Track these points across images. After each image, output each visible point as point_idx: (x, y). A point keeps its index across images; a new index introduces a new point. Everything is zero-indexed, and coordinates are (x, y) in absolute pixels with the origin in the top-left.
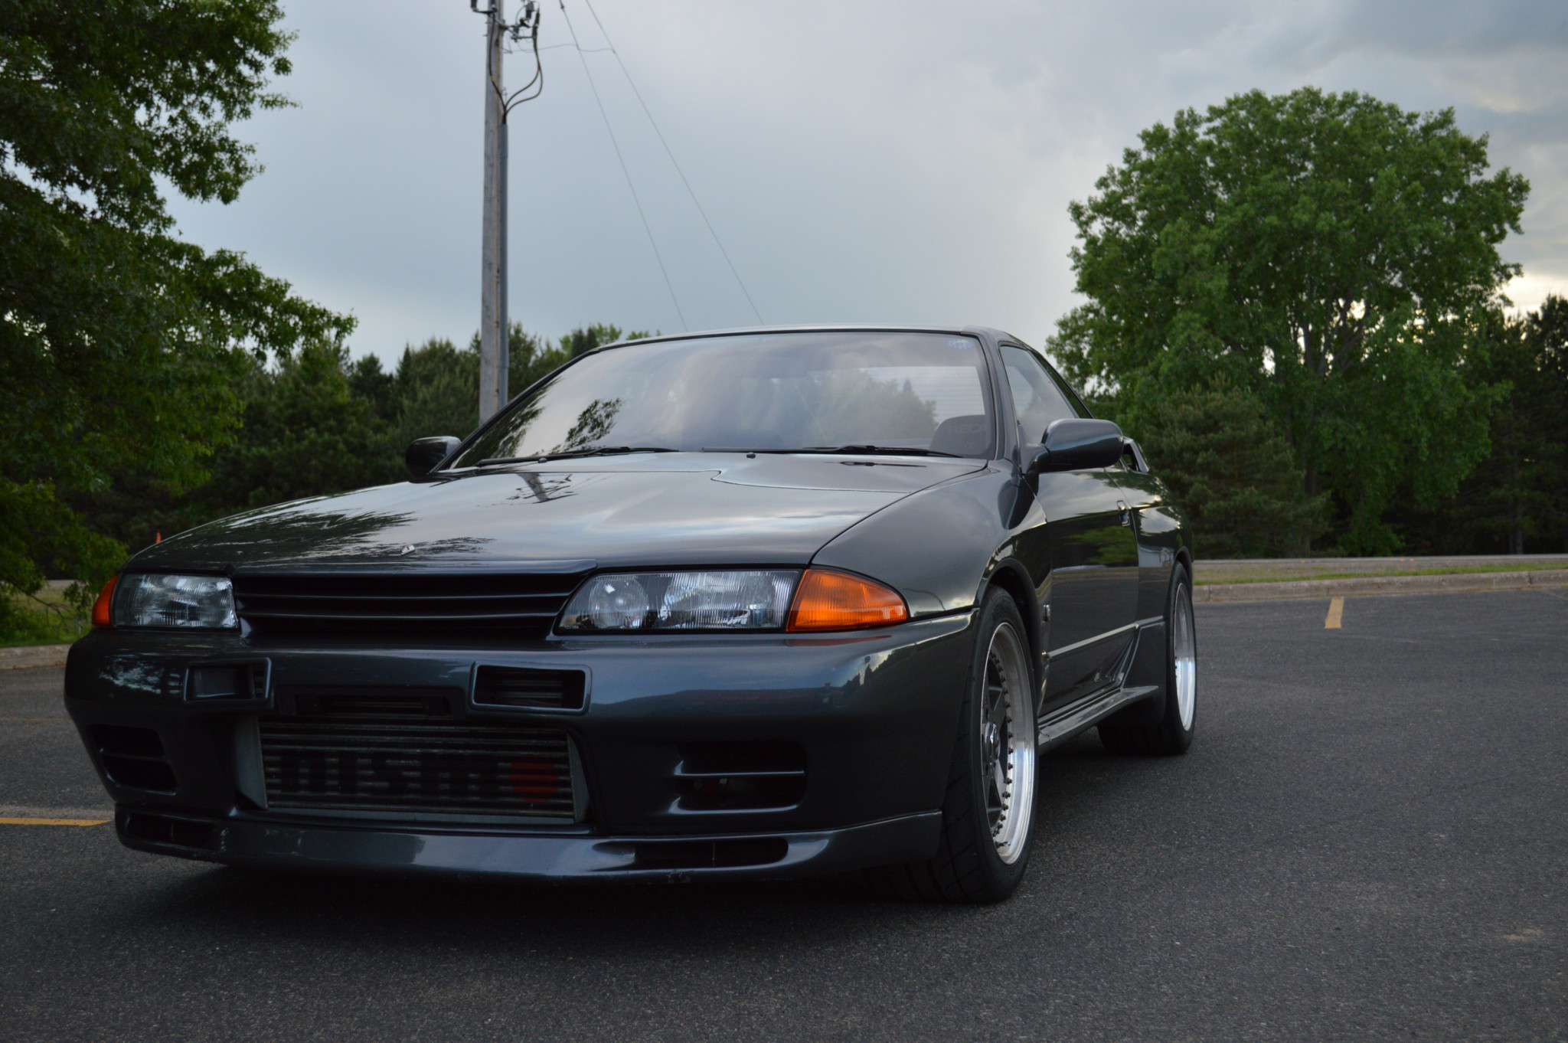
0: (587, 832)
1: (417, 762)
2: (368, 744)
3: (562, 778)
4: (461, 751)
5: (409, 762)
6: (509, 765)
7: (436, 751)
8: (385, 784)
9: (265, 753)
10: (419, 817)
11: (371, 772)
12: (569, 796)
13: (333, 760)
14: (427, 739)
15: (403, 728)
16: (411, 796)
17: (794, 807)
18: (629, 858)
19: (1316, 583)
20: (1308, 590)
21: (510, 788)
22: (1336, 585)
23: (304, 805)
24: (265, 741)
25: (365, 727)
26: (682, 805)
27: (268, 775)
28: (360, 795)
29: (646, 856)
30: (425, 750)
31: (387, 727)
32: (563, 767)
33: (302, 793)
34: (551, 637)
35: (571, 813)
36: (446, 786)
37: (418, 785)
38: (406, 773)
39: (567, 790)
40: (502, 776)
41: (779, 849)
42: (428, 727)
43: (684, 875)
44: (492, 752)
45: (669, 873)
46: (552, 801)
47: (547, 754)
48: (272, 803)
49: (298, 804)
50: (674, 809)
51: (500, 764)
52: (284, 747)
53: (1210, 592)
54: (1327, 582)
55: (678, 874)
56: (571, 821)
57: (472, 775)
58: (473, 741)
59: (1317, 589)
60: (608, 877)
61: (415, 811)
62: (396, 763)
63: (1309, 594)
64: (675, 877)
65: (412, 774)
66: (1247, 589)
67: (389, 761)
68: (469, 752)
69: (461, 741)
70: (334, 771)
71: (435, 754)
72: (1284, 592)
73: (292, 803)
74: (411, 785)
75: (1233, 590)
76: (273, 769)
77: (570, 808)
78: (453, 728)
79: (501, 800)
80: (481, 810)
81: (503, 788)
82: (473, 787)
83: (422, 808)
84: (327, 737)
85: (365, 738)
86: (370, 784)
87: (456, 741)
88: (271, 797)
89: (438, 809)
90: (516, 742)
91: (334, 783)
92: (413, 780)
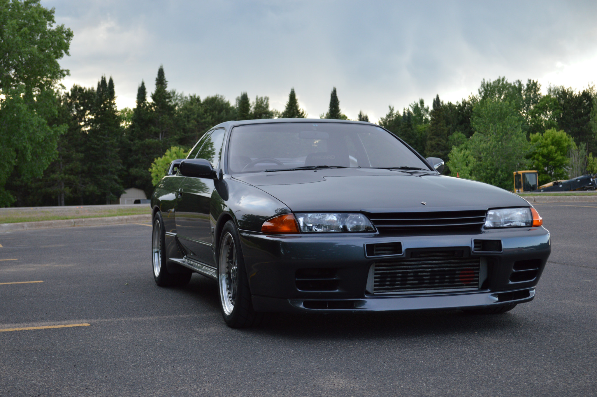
0: (490, 291)
1: (429, 274)
2: (413, 269)
3: (476, 275)
4: (444, 269)
5: (426, 274)
6: (459, 272)
8: (417, 282)
9: (375, 274)
10: (428, 291)
11: (412, 278)
12: (478, 281)
13: (400, 275)
14: (433, 266)
15: (426, 262)
16: (425, 285)
17: (533, 280)
18: (497, 299)
19: (121, 217)
20: (118, 220)
21: (459, 280)
22: (130, 218)
24: (375, 270)
25: (413, 263)
26: (512, 281)
27: (375, 282)
28: (407, 286)
29: (501, 297)
30: (432, 269)
31: (420, 262)
32: (477, 271)
33: (386, 287)
34: (483, 230)
35: (477, 286)
36: (437, 281)
37: (428, 281)
38: (424, 277)
39: (477, 279)
40: (457, 276)
41: (528, 293)
42: (434, 261)
46: (472, 283)
47: (472, 268)
48: (375, 291)
49: (384, 291)
50: (510, 282)
51: (457, 272)
52: (382, 271)
53: (75, 222)
54: (126, 217)
56: (477, 289)
57: (447, 276)
58: (449, 265)
59: (122, 220)
61: (426, 290)
62: (422, 274)
63: (118, 222)
65: (426, 277)
66: (91, 221)
67: (419, 274)
68: (447, 269)
69: (445, 265)
70: (399, 279)
71: (435, 270)
72: (107, 222)
73: (382, 291)
74: (426, 281)
75: (85, 221)
76: (377, 280)
77: (477, 284)
78: (443, 261)
79: (455, 284)
80: (448, 288)
81: (456, 280)
82: (446, 280)
83: (428, 289)
84: (398, 267)
85: (412, 266)
86: (411, 282)
87: (443, 265)
88: (375, 290)
89: (434, 288)
90: (463, 264)
91: (399, 283)
92: (427, 279)
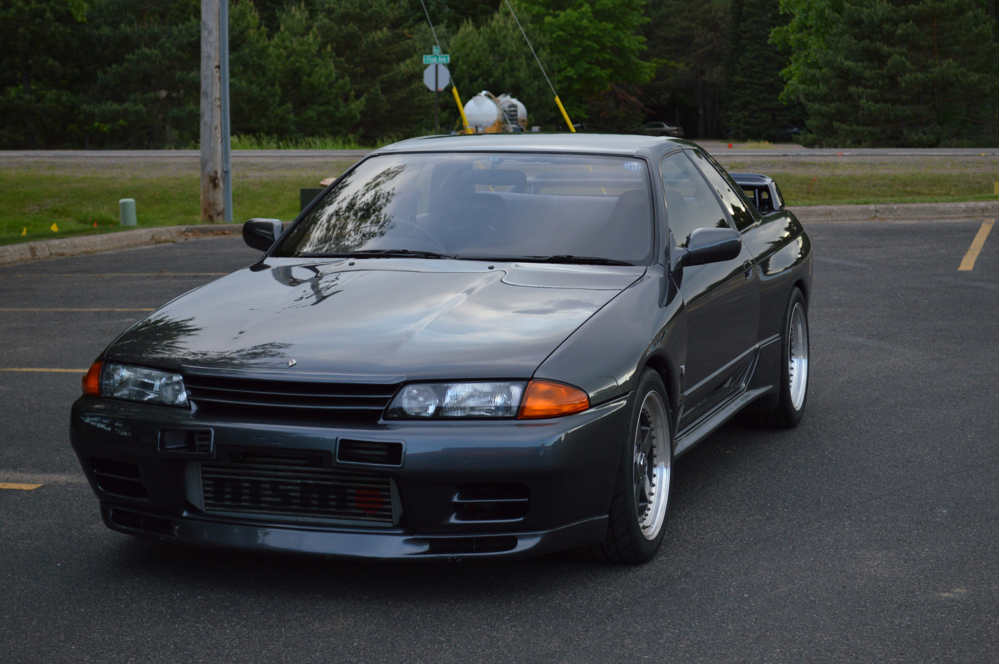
0: (401, 532)
1: (298, 488)
2: (268, 476)
3: (386, 500)
4: (325, 483)
5: (294, 488)
6: (354, 491)
7: (310, 482)
8: (279, 500)
9: (204, 479)
10: (299, 519)
11: (270, 493)
12: (390, 510)
13: (247, 484)
14: (304, 475)
15: (290, 468)
16: (294, 507)
17: (521, 519)
18: (426, 547)
19: (971, 205)
20: (964, 211)
21: (354, 504)
22: (990, 207)
23: (228, 510)
24: (204, 472)
25: (267, 466)
26: (457, 518)
27: (205, 492)
28: (263, 505)
29: (436, 546)
30: (303, 481)
31: (280, 467)
32: (386, 493)
33: (227, 503)
34: (381, 421)
35: (391, 520)
36: (315, 502)
37: (298, 501)
38: (291, 494)
39: (389, 507)
40: (350, 498)
41: (513, 543)
42: (305, 468)
43: (458, 557)
44: (344, 484)
45: (449, 557)
46: (380, 513)
47: (377, 486)
48: (208, 508)
49: (224, 509)
50: (453, 520)
51: (349, 491)
52: (216, 476)
53: (877, 211)
54: (981, 204)
55: (455, 557)
56: (390, 525)
57: (332, 496)
58: (332, 477)
59: (973, 210)
60: (413, 558)
61: (297, 516)
62: (285, 487)
63: (965, 215)
64: (452, 558)
65: (295, 494)
66: (909, 209)
67: (281, 487)
68: (330, 483)
69: (326, 476)
70: (247, 491)
71: (309, 484)
73: (220, 509)
74: (294, 501)
75: (896, 210)
76: (208, 489)
77: (390, 517)
79: (349, 511)
80: (337, 516)
81: (350, 504)
82: (332, 503)
83: (301, 514)
84: (242, 471)
85: (267, 473)
86: (269, 499)
87: (322, 476)
88: (207, 505)
89: (311, 515)
90: (358, 478)
91: (247, 498)
92: (295, 498)
